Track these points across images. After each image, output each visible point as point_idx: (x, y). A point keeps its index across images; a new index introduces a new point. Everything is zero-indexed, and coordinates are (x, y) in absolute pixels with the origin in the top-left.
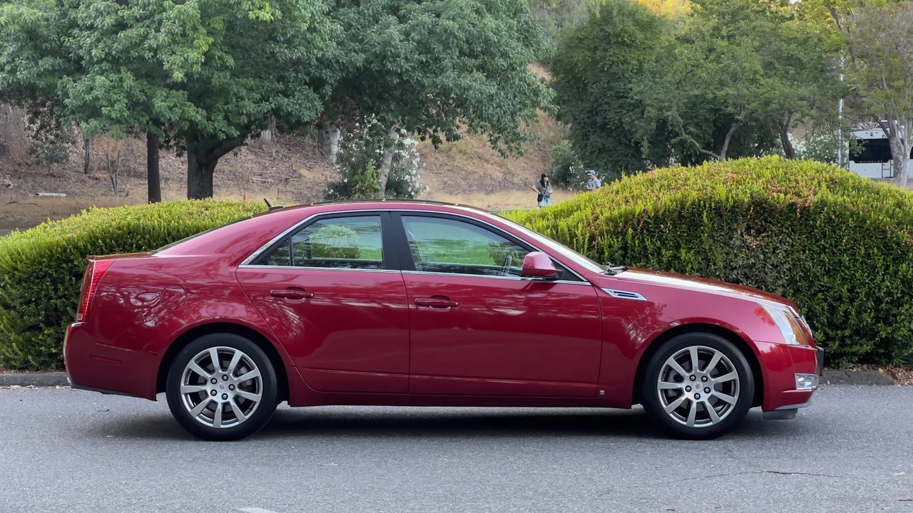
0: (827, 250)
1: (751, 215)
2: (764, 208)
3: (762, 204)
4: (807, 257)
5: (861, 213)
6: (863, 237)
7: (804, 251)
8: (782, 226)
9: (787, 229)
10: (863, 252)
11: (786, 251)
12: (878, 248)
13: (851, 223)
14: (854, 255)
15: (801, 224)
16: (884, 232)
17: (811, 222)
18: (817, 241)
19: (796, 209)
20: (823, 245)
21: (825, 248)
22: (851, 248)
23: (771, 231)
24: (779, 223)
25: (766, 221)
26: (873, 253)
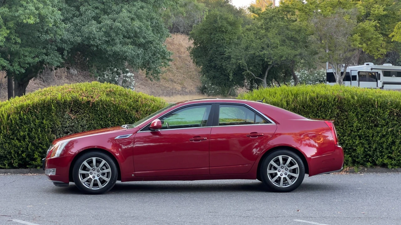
0: (103, 120)
1: (72, 106)
2: (78, 103)
3: (77, 101)
4: (95, 123)
5: (117, 105)
6: (118, 114)
7: (94, 121)
8: (85, 110)
9: (87, 111)
10: (117, 120)
11: (87, 120)
12: (123, 119)
13: (112, 109)
14: (114, 122)
15: (93, 109)
16: (126, 112)
17: (96, 108)
18: (99, 116)
19: (90, 103)
20: (101, 118)
21: (102, 119)
22: (113, 119)
23: (81, 112)
24: (84, 109)
25: (79, 108)
26: (121, 121)
